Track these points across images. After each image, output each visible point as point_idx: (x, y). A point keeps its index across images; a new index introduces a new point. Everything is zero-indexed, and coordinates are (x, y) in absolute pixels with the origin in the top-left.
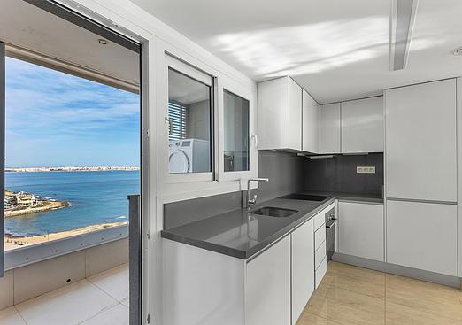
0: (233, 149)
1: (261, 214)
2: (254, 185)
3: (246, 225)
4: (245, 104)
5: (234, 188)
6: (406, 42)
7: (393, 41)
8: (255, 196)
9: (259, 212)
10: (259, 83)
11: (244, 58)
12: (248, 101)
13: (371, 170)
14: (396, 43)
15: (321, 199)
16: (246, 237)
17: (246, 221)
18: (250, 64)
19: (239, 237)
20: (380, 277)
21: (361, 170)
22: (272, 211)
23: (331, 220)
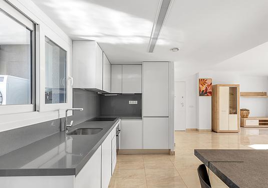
0: (51, 87)
1: (76, 134)
2: (70, 114)
3: (64, 143)
4: (63, 53)
5: (54, 117)
6: (157, 39)
7: (152, 37)
8: (72, 122)
9: (75, 133)
10: (74, 41)
11: (65, 17)
12: (66, 51)
13: (135, 102)
14: (153, 38)
15: (113, 120)
16: (64, 152)
17: (65, 141)
18: (69, 24)
19: (58, 154)
20: (140, 158)
21: (131, 102)
22: (84, 131)
23: (118, 131)
